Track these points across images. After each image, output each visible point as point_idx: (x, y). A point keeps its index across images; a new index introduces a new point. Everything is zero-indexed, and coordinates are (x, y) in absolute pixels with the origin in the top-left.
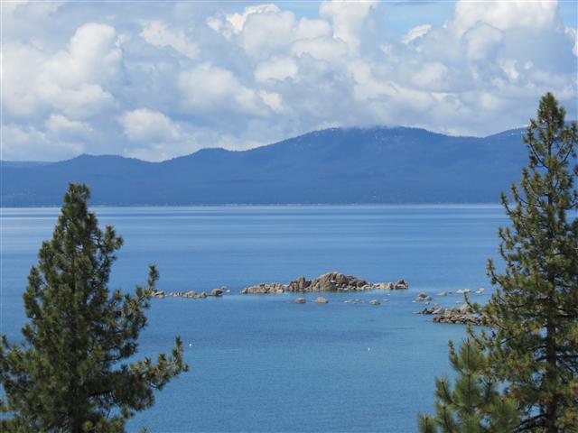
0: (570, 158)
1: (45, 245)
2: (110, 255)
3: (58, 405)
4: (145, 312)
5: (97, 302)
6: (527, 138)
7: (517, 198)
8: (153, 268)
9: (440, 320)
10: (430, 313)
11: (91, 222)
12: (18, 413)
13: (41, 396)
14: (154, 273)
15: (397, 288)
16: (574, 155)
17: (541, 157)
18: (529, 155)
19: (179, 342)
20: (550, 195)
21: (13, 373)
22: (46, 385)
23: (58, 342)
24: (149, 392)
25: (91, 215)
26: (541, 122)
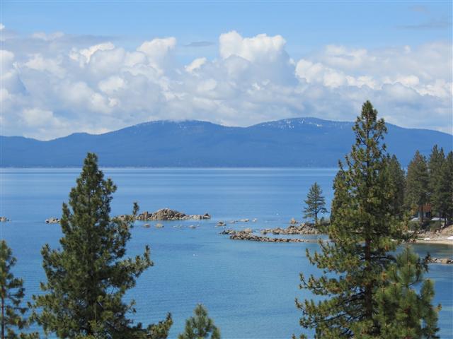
0: (380, 140)
1: (73, 190)
2: (109, 196)
3: (82, 286)
4: (130, 231)
5: (103, 224)
6: (355, 127)
7: (349, 163)
8: (135, 204)
9: (234, 237)
10: (227, 233)
11: (100, 176)
12: (54, 291)
13: (71, 280)
14: (136, 207)
15: (204, 218)
16: (383, 138)
17: (363, 139)
18: (355, 137)
19: (147, 249)
20: (368, 162)
21: (54, 267)
22: (75, 273)
23: (82, 248)
24: (132, 279)
25: (100, 172)
26: (363, 118)
